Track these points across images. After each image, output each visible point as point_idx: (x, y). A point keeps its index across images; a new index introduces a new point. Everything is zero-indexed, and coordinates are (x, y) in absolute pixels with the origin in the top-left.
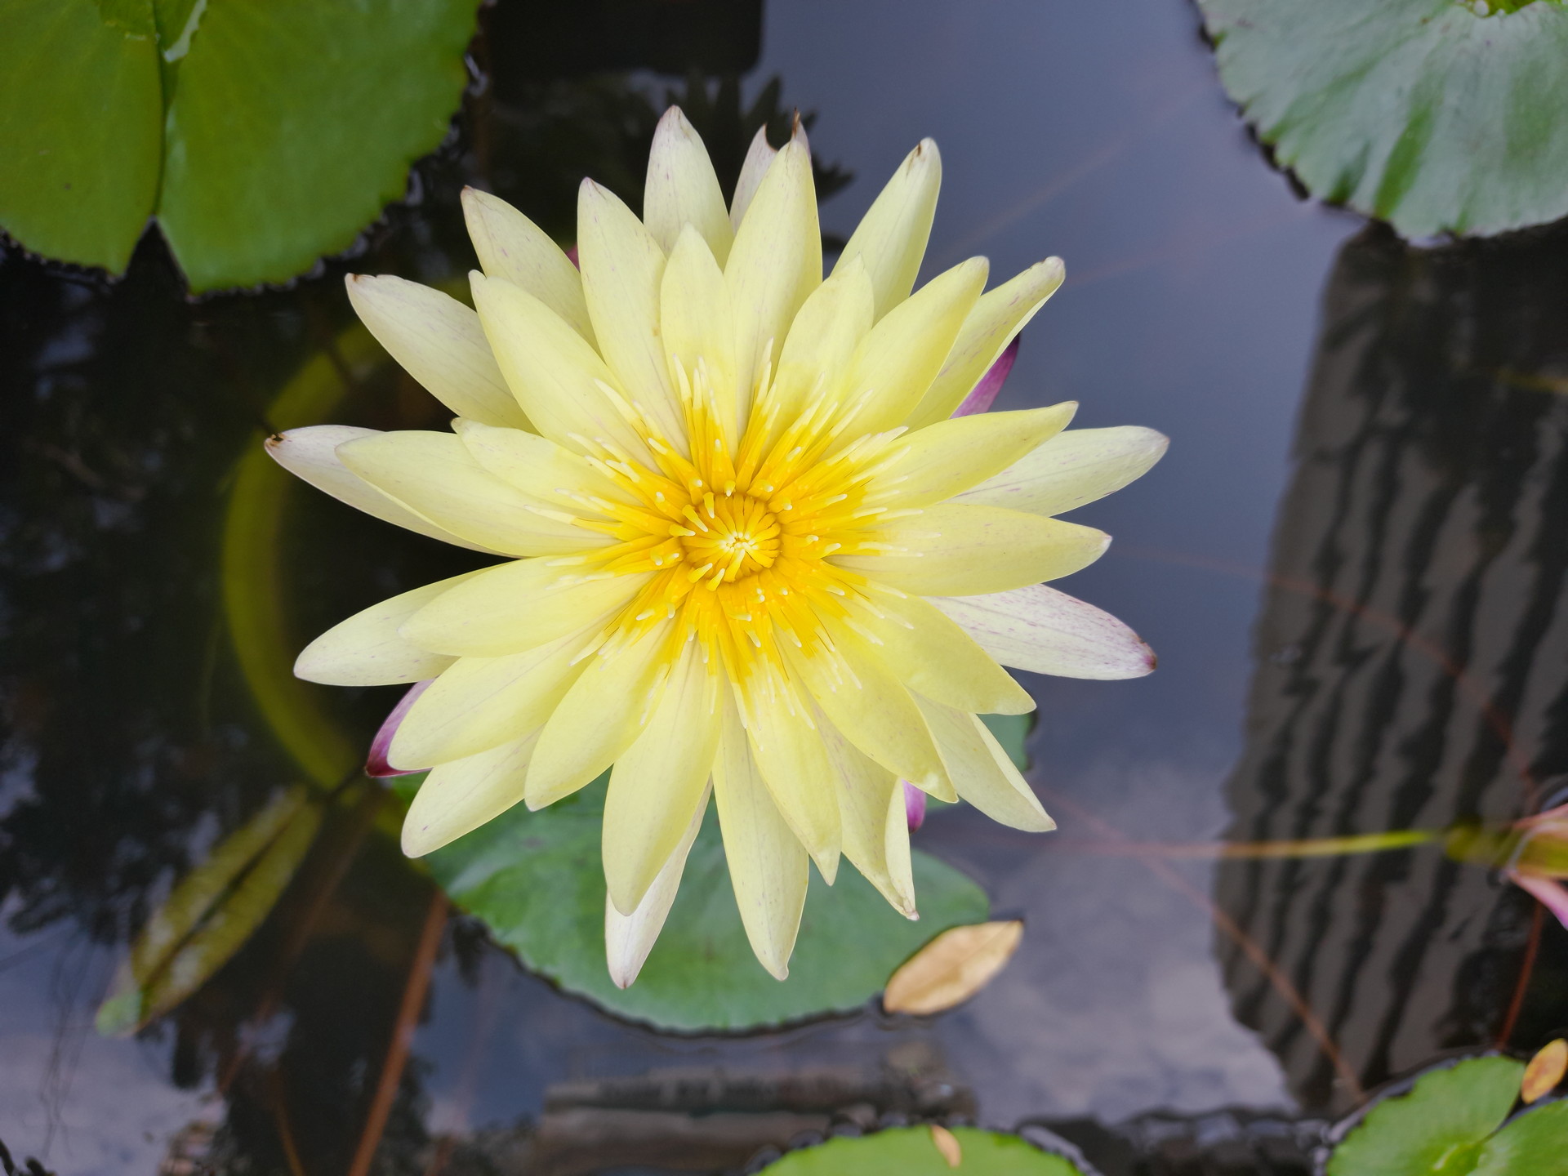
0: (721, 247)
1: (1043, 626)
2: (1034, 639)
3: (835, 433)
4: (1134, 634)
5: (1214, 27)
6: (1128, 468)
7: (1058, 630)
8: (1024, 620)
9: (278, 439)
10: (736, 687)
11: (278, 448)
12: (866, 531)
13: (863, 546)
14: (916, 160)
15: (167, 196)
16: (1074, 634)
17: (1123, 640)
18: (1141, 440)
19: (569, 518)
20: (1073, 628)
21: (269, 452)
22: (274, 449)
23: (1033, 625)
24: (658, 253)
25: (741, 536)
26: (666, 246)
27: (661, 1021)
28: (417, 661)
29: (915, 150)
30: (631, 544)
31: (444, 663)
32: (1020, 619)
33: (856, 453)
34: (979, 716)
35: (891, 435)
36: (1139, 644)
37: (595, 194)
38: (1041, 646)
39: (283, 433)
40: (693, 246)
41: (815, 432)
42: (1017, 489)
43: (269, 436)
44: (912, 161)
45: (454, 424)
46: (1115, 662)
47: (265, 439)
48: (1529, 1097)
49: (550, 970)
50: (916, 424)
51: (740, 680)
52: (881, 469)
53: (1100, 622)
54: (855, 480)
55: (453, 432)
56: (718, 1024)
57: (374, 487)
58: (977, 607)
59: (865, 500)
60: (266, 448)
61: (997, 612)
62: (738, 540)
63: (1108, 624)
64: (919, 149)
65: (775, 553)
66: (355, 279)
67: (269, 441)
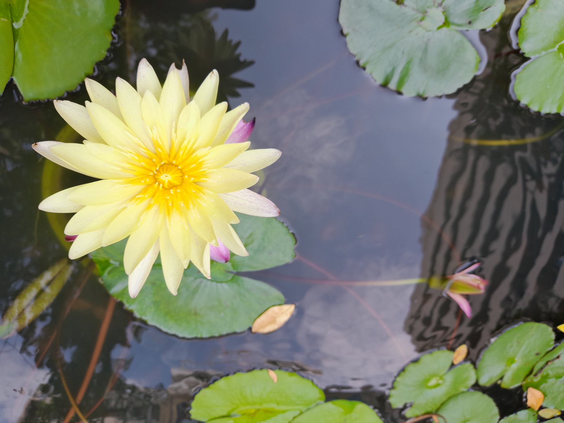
0: (158, 97)
1: (253, 203)
2: (251, 206)
3: (194, 148)
4: (275, 205)
5: (345, 31)
6: (272, 160)
7: (257, 204)
8: (248, 201)
9: (36, 144)
10: (167, 217)
11: (36, 147)
12: (204, 175)
13: (202, 179)
14: (213, 75)
15: (16, 70)
16: (261, 205)
17: (273, 207)
18: (276, 153)
19: (119, 169)
20: (261, 203)
21: (33, 148)
22: (34, 147)
23: (251, 202)
24: (140, 97)
25: (166, 175)
26: (142, 96)
27: (181, 335)
28: (75, 207)
29: (212, 72)
30: (139, 177)
31: (83, 207)
32: (247, 201)
33: (199, 153)
34: (231, 225)
35: (207, 149)
36: (276, 208)
37: (121, 81)
38: (252, 208)
39: (38, 143)
40: (149, 96)
41: (189, 147)
42: (246, 165)
43: (33, 144)
44: (211, 75)
45: (84, 141)
46: (270, 212)
47: (32, 144)
48: (456, 362)
49: (144, 318)
50: (214, 145)
51: (169, 215)
52: (205, 158)
53: (267, 202)
54: (200, 161)
55: (83, 144)
56: (199, 336)
57: (59, 158)
58: (237, 197)
59: (203, 166)
60: (32, 147)
61: (242, 199)
62: (166, 176)
63: (269, 202)
64: (213, 72)
65: (181, 181)
66: (57, 101)
67: (33, 145)
